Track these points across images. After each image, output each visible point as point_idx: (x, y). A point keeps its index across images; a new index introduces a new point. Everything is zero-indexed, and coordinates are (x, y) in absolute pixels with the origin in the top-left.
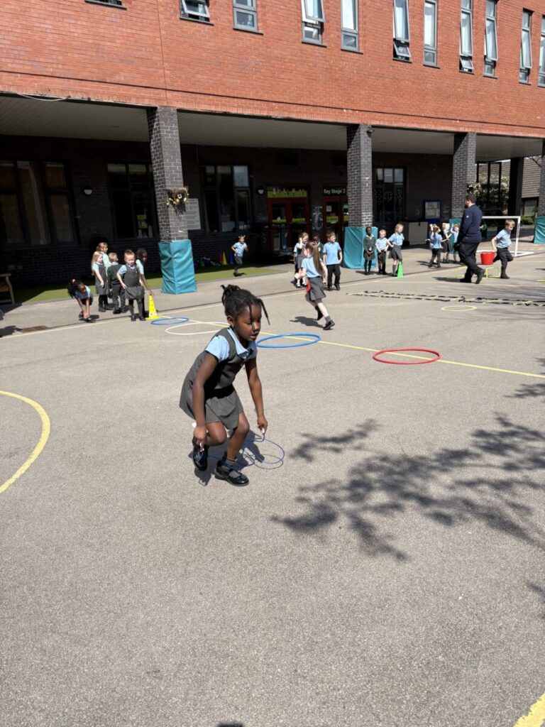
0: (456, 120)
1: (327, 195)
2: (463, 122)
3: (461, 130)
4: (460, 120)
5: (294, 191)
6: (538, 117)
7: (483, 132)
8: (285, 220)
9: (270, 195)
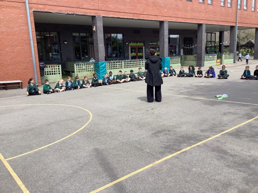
0: (198, 19)
1: (151, 45)
2: (201, 20)
3: (200, 23)
5: (139, 43)
6: (228, 18)
7: (208, 23)
8: (135, 54)
9: (130, 44)
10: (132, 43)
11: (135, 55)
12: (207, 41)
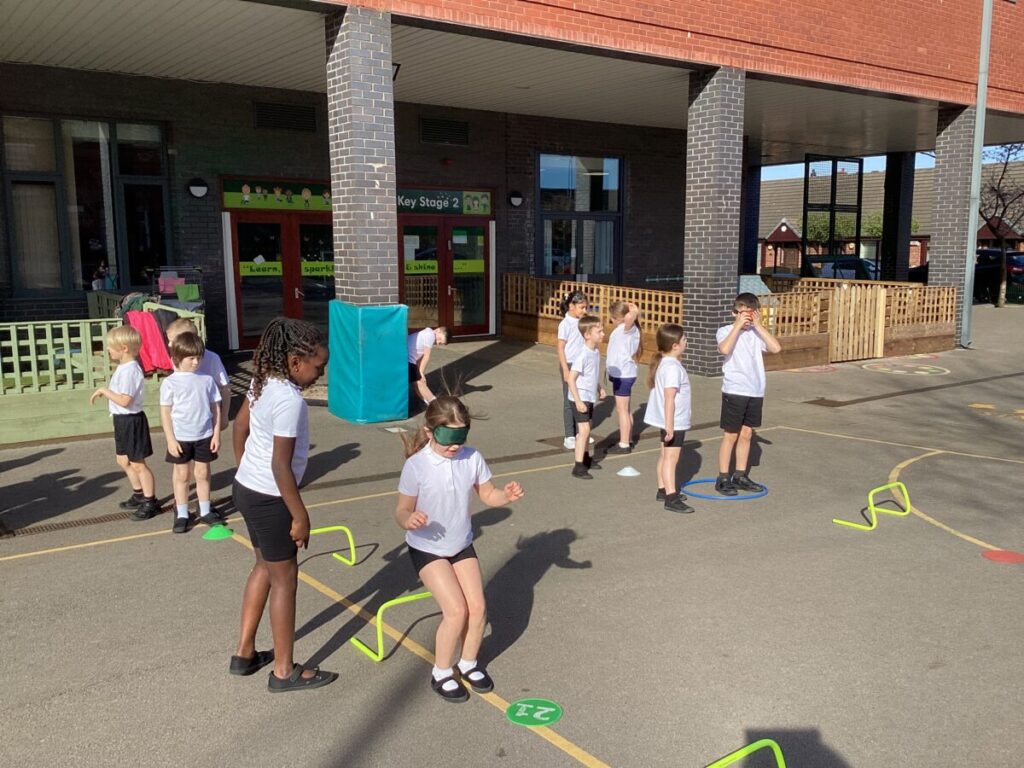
0: (687, 31)
1: (408, 209)
2: (706, 39)
3: (700, 58)
4: (692, 32)
5: (306, 194)
6: (920, 49)
7: (766, 69)
8: (278, 265)
9: (231, 199)
10: (246, 189)
11: (281, 274)
12: (807, 207)
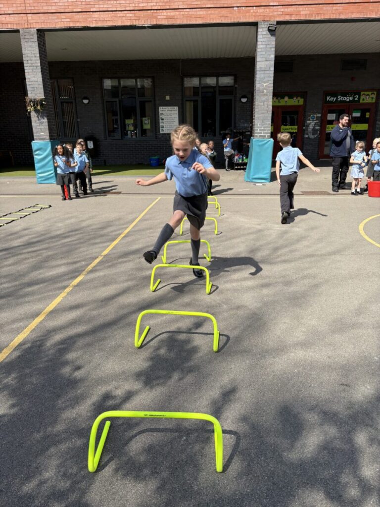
1: (332, 102)
5: (286, 99)
